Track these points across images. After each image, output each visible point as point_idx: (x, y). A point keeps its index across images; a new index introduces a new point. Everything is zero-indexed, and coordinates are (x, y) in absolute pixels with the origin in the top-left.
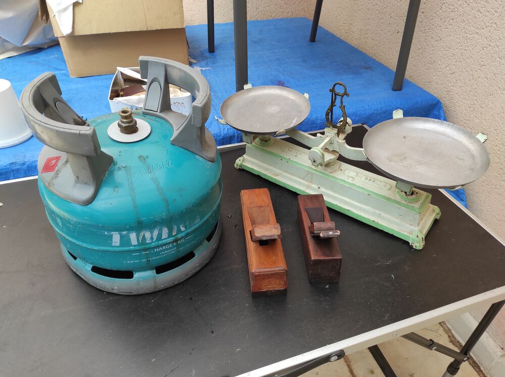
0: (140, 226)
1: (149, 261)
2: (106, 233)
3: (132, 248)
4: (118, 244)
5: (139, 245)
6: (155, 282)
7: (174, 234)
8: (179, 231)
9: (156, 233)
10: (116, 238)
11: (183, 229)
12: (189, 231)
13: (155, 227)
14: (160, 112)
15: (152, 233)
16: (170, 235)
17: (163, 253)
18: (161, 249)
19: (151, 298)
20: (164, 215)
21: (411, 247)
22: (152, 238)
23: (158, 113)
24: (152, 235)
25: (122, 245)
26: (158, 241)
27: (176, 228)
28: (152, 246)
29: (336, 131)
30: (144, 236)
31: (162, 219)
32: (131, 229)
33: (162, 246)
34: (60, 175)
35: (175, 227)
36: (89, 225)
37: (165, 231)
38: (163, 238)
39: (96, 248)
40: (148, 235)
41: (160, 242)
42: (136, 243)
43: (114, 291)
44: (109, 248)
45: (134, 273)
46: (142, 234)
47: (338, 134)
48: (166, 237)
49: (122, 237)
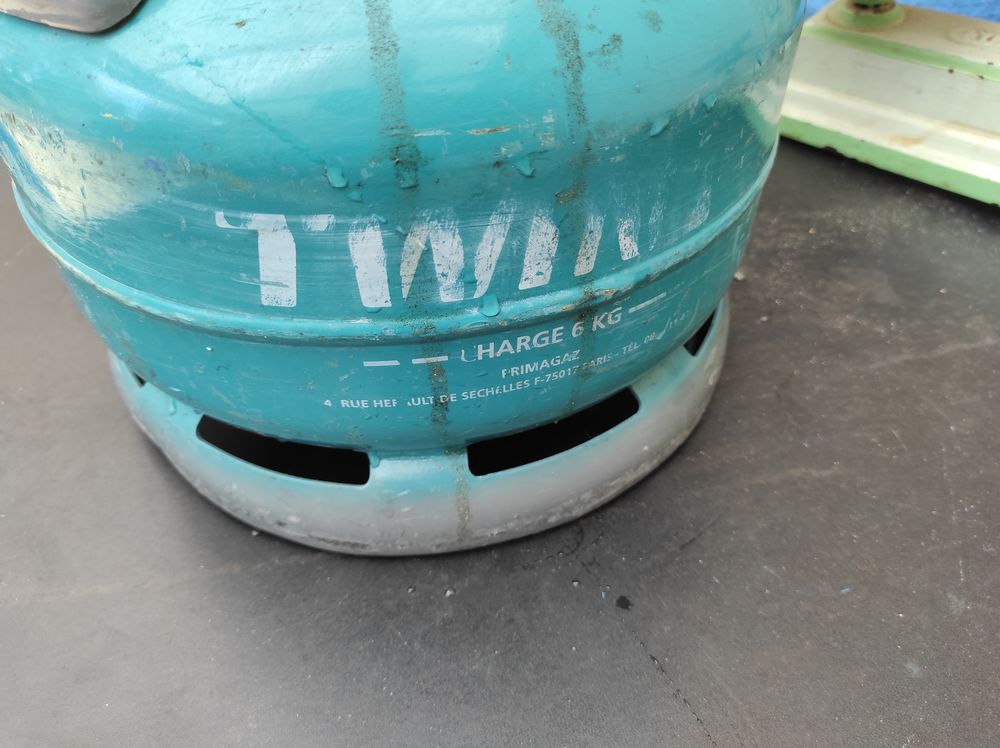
0: (405, 184)
1: (445, 406)
2: (221, 220)
3: (361, 325)
4: (288, 296)
6: (465, 511)
7: (583, 268)
8: (611, 258)
9: (492, 242)
11: (628, 246)
12: (655, 264)
15: (470, 240)
16: (562, 272)
17: (514, 371)
18: (506, 346)
19: (444, 577)
20: (549, 124)
22: (467, 279)
24: (470, 257)
25: (308, 304)
26: (500, 302)
27: (598, 236)
28: (465, 326)
30: (427, 253)
31: (537, 156)
32: (353, 201)
33: (516, 328)
37: (542, 237)
38: (524, 286)
39: (185, 313)
40: (447, 249)
41: (512, 310)
42: (384, 299)
43: (289, 533)
45: (372, 459)
46: (415, 242)
48: (540, 282)
49: (307, 250)
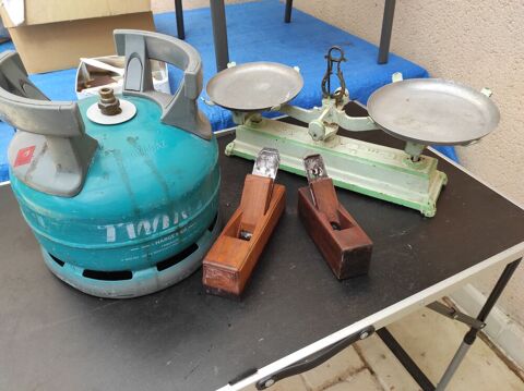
0: (137, 215)
1: (150, 256)
2: (99, 227)
3: (130, 242)
4: (114, 239)
5: (138, 237)
6: (157, 280)
7: (176, 222)
8: (181, 219)
9: (156, 222)
10: (111, 232)
11: (185, 216)
12: (191, 218)
13: (153, 217)
14: (144, 91)
15: (151, 223)
16: (172, 224)
17: (165, 245)
18: (162, 241)
20: (164, 201)
21: (423, 216)
22: (152, 229)
23: (141, 93)
24: (151, 226)
25: (118, 240)
26: (159, 232)
27: (177, 216)
28: (152, 238)
29: (334, 101)
30: (143, 226)
31: (162, 206)
32: (127, 220)
33: (164, 237)
34: (38, 166)
35: (177, 214)
36: (78, 221)
37: (166, 219)
38: (163, 228)
39: (88, 247)
40: (147, 225)
41: (162, 233)
42: (135, 237)
43: (112, 296)
44: (104, 245)
45: (133, 272)
46: (140, 225)
47: (337, 104)
48: (167, 227)
49: (117, 230)
